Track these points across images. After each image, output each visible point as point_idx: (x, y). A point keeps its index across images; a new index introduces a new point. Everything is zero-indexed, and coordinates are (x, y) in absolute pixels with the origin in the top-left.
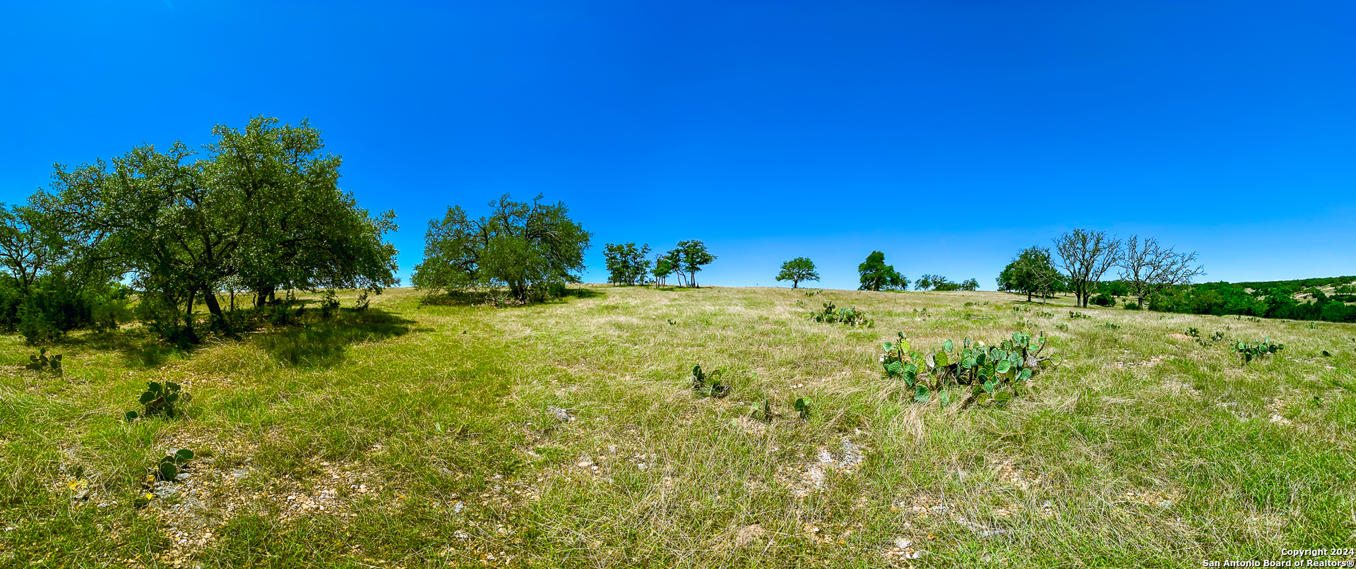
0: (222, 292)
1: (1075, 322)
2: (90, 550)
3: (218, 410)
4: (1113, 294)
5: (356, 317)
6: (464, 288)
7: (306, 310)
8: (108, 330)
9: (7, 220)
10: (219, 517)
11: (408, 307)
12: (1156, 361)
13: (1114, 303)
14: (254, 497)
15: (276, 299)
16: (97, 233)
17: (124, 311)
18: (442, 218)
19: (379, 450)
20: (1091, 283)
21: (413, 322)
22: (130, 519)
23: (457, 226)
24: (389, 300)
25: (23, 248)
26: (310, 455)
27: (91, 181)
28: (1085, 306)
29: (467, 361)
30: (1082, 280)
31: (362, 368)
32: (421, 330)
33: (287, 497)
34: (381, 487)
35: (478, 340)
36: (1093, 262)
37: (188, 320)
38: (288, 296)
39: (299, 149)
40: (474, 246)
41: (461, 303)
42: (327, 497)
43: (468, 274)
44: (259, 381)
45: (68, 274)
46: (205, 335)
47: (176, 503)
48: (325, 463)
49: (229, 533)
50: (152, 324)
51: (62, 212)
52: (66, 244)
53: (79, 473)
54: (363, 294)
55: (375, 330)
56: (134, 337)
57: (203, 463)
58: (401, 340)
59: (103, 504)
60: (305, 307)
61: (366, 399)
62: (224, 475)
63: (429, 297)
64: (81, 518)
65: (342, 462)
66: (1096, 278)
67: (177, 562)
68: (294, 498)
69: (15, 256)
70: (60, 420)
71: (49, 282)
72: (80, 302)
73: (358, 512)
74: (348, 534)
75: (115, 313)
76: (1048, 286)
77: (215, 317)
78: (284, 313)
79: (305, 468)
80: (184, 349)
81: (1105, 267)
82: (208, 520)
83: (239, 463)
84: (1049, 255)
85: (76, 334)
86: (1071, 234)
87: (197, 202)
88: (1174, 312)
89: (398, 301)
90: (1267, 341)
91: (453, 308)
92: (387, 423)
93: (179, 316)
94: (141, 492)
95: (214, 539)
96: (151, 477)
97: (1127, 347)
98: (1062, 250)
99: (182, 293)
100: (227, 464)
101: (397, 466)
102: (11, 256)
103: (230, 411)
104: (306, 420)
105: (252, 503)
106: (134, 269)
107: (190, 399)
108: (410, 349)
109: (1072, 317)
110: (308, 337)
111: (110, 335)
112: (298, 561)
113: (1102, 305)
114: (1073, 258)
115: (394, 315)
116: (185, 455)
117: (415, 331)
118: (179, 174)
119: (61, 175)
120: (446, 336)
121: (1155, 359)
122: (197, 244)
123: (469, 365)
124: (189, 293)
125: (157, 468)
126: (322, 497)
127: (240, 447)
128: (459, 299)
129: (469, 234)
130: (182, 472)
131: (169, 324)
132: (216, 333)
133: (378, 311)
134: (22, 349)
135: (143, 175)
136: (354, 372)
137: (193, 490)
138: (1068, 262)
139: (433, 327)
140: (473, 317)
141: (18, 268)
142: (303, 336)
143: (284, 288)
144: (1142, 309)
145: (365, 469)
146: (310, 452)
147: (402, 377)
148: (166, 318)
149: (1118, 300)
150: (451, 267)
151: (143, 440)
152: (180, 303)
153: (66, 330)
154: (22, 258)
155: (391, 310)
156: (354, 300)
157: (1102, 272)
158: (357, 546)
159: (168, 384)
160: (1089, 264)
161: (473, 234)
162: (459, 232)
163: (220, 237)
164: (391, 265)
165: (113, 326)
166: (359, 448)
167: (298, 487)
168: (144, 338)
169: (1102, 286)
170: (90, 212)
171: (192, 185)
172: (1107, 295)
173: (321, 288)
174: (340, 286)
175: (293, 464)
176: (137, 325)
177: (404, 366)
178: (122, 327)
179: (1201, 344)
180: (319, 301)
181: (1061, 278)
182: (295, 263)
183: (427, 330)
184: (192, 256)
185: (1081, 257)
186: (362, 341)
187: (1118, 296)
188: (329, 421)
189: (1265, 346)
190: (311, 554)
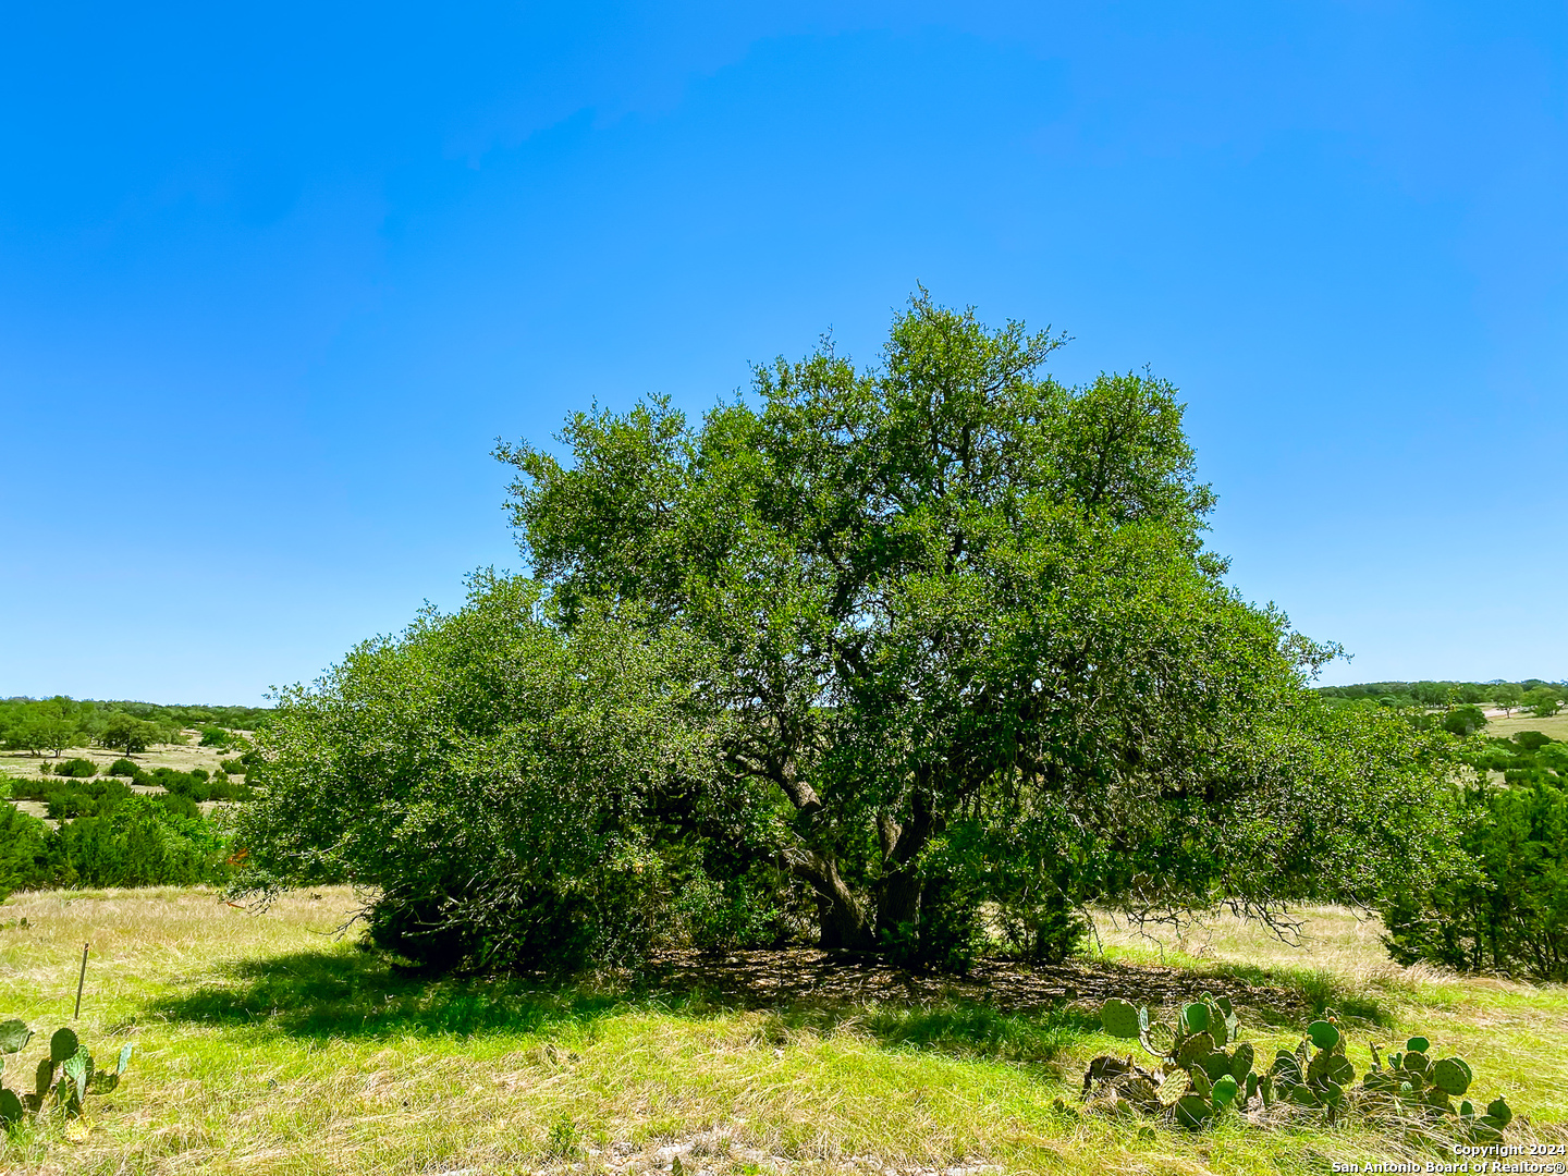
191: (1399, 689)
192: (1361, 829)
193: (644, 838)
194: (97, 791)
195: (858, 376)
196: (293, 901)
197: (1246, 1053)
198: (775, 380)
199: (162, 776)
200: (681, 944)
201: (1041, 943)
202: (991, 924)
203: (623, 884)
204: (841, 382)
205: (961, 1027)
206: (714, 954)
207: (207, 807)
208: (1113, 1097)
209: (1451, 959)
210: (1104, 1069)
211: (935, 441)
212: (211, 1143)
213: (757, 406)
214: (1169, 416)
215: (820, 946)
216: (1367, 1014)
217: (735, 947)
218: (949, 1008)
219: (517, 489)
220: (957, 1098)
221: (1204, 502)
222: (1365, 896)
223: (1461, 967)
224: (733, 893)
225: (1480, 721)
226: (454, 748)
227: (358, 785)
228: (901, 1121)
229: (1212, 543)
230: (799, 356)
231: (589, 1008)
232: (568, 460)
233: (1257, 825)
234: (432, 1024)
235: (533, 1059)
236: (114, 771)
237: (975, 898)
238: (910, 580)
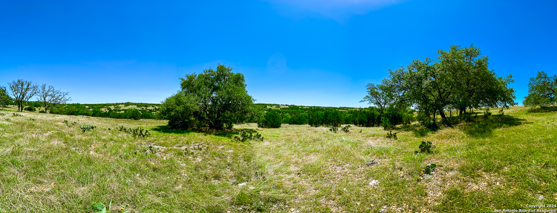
0: (446, 110)
1: (15, 118)
2: (403, 192)
3: (445, 151)
4: (35, 107)
5: (498, 118)
6: (548, 105)
7: (478, 116)
8: (408, 125)
9: (375, 89)
10: (444, 187)
11: (522, 114)
12: (50, 133)
13: (35, 110)
14: (457, 181)
15: (466, 112)
16: (403, 91)
17: (412, 118)
18: (535, 76)
19: (506, 169)
20: (24, 102)
21: (524, 120)
22: (415, 185)
23: (543, 80)
24: (513, 111)
25: (381, 98)
26: (478, 169)
27: (400, 74)
28: (22, 111)
29: (549, 135)
30: (21, 100)
31: (500, 138)
32: (527, 123)
33: (468, 184)
34: (506, 184)
35: (555, 126)
36: (26, 93)
37: (434, 120)
38: (470, 111)
39: (471, 56)
40: (552, 87)
41: (547, 111)
42: (483, 185)
43: (549, 99)
44: (460, 142)
45: (394, 106)
46: (440, 126)
47: (430, 181)
48: (484, 173)
49: (447, 193)
50: (422, 122)
51: (392, 85)
52: (393, 96)
53: (401, 169)
54: (501, 109)
55: (506, 123)
56: (416, 126)
57: (439, 169)
58: (518, 127)
59: (408, 179)
60: (477, 115)
61: (502, 150)
62: (446, 173)
63: (531, 109)
64: (402, 182)
65: (490, 173)
66: (27, 100)
67: (429, 201)
68: (470, 184)
69: (378, 101)
70: (395, 153)
71: (389, 109)
72: (399, 115)
73: (495, 192)
74: (490, 200)
75: (410, 119)
76: (5, 102)
77: (444, 119)
78: (469, 117)
79: (475, 174)
80: (433, 131)
81: (31, 95)
82: (440, 188)
83: (452, 170)
84: (6, 90)
85: (398, 126)
86: (16, 81)
87: (435, 78)
88: (60, 114)
89: (517, 111)
90: (91, 125)
91: (542, 113)
92: (510, 160)
93: (431, 119)
94: (419, 177)
95: (442, 195)
96: (422, 172)
97: (38, 127)
98: (12, 88)
99: (431, 111)
100: (447, 170)
101: (513, 176)
102: (377, 101)
103: (449, 152)
104: (477, 157)
105: (456, 184)
106: (415, 103)
107: (435, 147)
108: (522, 131)
109: (14, 115)
110: (478, 126)
111: (408, 126)
112: (470, 206)
113: (30, 111)
114: (17, 91)
115: (515, 117)
116: (434, 166)
117: (524, 123)
118: (428, 68)
119: (392, 73)
120: (539, 125)
121: (49, 132)
122: (436, 93)
123: (550, 136)
124: (434, 111)
125: (424, 169)
126: (481, 185)
127: (452, 164)
128: (545, 110)
129: (549, 82)
130: (432, 172)
131: (427, 122)
132: (444, 125)
133: (508, 116)
134: (384, 131)
135: (416, 70)
136: (497, 140)
137: (436, 178)
138: (14, 93)
139: (533, 121)
140: (552, 117)
141: (379, 105)
142: (477, 126)
143: (469, 108)
144: (47, 113)
145: (500, 176)
146: (478, 168)
147: (519, 142)
148: (426, 120)
149: (37, 109)
150: (541, 97)
151: (420, 160)
152: (431, 114)
153: (395, 125)
154: (380, 102)
155: (514, 115)
156: (497, 112)
157: (30, 98)
158: (493, 205)
159: (428, 142)
160: (24, 94)
161: (551, 82)
162: (544, 82)
163: (444, 90)
164: (513, 97)
165: (409, 123)
166: (498, 168)
167: (472, 181)
168: (419, 127)
169: (30, 103)
170: (400, 84)
171: (433, 72)
172: (32, 107)
173: (484, 107)
174: (492, 106)
175: (471, 172)
176: (417, 123)
177: (519, 137)
178: (412, 123)
179: (68, 126)
180: (483, 113)
181: (11, 99)
182: (473, 99)
183: (530, 123)
184: (435, 98)
185: (20, 91)
186: (501, 127)
187: (37, 108)
188: (486, 157)
189: (90, 127)
190: (475, 205)
191: (261, 104)
192: (256, 116)
193: (193, 117)
194: (144, 111)
195: (214, 71)
196: (161, 121)
197: (248, 135)
198: (205, 71)
199: (149, 110)
200: (196, 126)
201: (229, 127)
202: (225, 125)
203: (190, 121)
204: (212, 71)
205: (223, 134)
206: (199, 128)
207: (152, 112)
208: (236, 140)
209: (262, 127)
210: (236, 137)
211: (221, 78)
212: (158, 140)
213: (204, 74)
214: (243, 77)
215: (209, 127)
216: (255, 132)
217: (201, 127)
218: (221, 133)
219: (181, 82)
220: (223, 140)
221: (246, 86)
222: (256, 122)
223: (263, 128)
224: (200, 122)
225: (267, 107)
226: (176, 107)
227: (168, 110)
228: (218, 142)
229: (246, 89)
230: (208, 69)
231: (188, 132)
232: (186, 79)
233: (248, 115)
234: (175, 132)
235: (184, 136)
236: (145, 109)
237: (223, 123)
238: (219, 91)
